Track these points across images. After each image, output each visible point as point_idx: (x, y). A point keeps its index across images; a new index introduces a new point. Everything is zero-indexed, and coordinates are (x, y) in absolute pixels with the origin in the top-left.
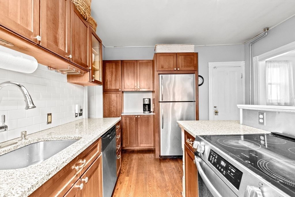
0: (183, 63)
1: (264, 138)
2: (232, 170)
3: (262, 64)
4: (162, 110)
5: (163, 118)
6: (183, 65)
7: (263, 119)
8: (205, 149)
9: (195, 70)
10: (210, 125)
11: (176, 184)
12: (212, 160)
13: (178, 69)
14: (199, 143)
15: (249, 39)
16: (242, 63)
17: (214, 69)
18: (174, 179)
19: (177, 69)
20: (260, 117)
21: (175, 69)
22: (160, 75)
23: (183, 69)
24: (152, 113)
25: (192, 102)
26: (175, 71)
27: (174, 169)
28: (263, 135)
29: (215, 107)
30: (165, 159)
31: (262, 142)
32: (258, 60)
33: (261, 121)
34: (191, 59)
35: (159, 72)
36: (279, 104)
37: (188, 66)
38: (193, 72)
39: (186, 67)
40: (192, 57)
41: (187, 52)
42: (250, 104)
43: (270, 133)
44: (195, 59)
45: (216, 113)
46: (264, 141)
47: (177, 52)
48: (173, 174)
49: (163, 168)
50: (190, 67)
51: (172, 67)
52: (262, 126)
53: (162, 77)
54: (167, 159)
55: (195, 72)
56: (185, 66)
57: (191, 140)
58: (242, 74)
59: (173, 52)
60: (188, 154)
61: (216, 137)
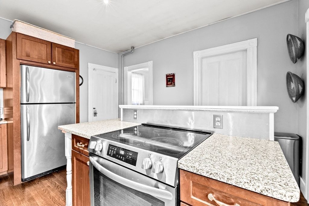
0: (61, 57)
1: (137, 129)
2: (130, 154)
3: (129, 73)
4: (27, 115)
5: (29, 127)
6: (61, 59)
7: (136, 115)
8: (103, 146)
9: (76, 68)
10: (98, 126)
11: (54, 203)
12: (111, 153)
13: (54, 63)
14: (95, 142)
15: (122, 51)
16: (116, 70)
17: (94, 70)
18: (51, 198)
19: (52, 63)
20: (135, 114)
21: (49, 62)
22: (24, 67)
23: (61, 64)
24: (3, 120)
25: (72, 103)
26: (49, 64)
27: (49, 186)
28: (136, 127)
29: (94, 108)
30: (32, 181)
31: (136, 132)
32: (127, 70)
33: (135, 116)
34: (72, 55)
35: (21, 61)
36: (138, 104)
37: (66, 62)
38: (74, 70)
39: (65, 63)
40: (73, 53)
41: (66, 45)
42: (121, 105)
43: (141, 124)
44: (76, 56)
45: (95, 114)
46: (137, 131)
47: (53, 42)
48: (49, 193)
49: (31, 193)
50: (70, 63)
51: (44, 58)
52: (136, 120)
53: (27, 69)
54: (35, 179)
55: (76, 70)
56: (63, 61)
57: (81, 143)
58: (116, 79)
59: (46, 40)
60: (77, 159)
61: (109, 134)
